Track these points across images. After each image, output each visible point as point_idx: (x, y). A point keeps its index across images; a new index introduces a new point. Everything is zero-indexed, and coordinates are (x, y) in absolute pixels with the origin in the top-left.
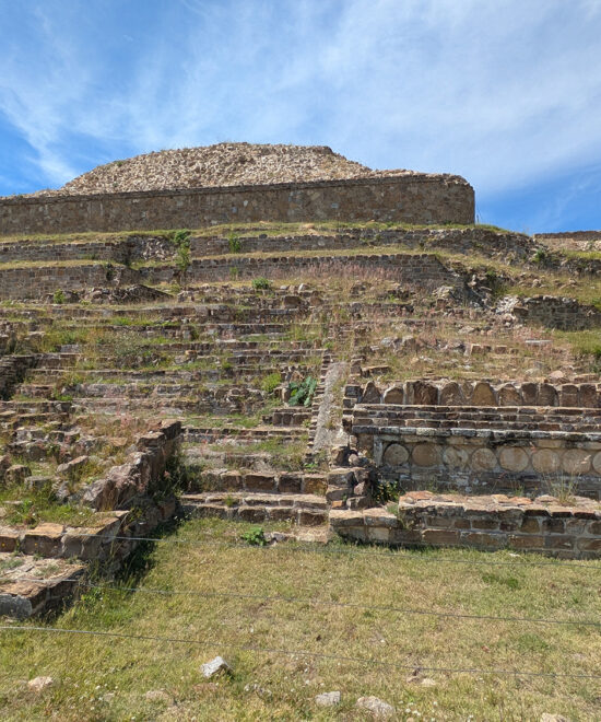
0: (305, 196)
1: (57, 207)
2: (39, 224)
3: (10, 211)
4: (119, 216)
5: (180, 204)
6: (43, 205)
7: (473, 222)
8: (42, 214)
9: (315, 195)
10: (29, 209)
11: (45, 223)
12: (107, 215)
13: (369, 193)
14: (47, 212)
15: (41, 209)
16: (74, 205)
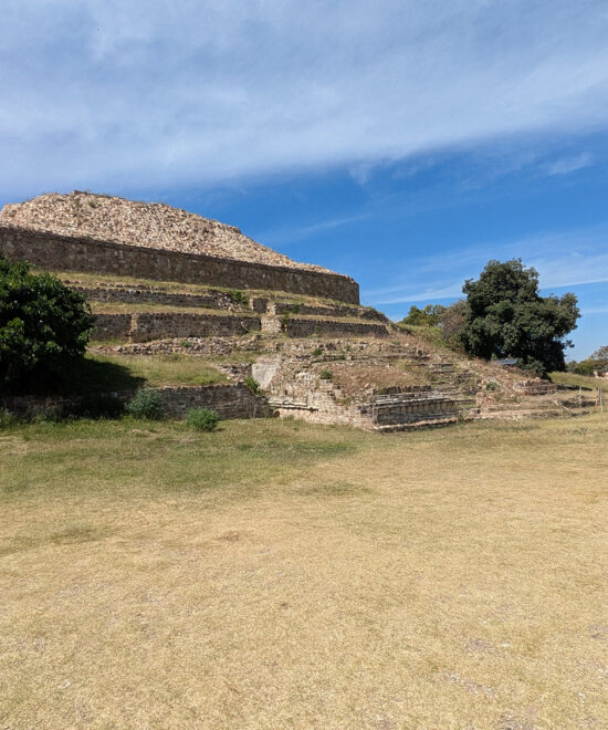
0: (294, 277)
1: (131, 254)
2: (115, 266)
3: (85, 249)
4: (183, 271)
5: (225, 269)
6: (118, 250)
7: (358, 303)
8: (117, 258)
9: (299, 278)
10: (104, 251)
11: (121, 266)
12: (173, 268)
13: (323, 282)
14: (121, 256)
15: (116, 253)
16: (146, 255)
